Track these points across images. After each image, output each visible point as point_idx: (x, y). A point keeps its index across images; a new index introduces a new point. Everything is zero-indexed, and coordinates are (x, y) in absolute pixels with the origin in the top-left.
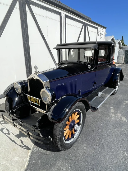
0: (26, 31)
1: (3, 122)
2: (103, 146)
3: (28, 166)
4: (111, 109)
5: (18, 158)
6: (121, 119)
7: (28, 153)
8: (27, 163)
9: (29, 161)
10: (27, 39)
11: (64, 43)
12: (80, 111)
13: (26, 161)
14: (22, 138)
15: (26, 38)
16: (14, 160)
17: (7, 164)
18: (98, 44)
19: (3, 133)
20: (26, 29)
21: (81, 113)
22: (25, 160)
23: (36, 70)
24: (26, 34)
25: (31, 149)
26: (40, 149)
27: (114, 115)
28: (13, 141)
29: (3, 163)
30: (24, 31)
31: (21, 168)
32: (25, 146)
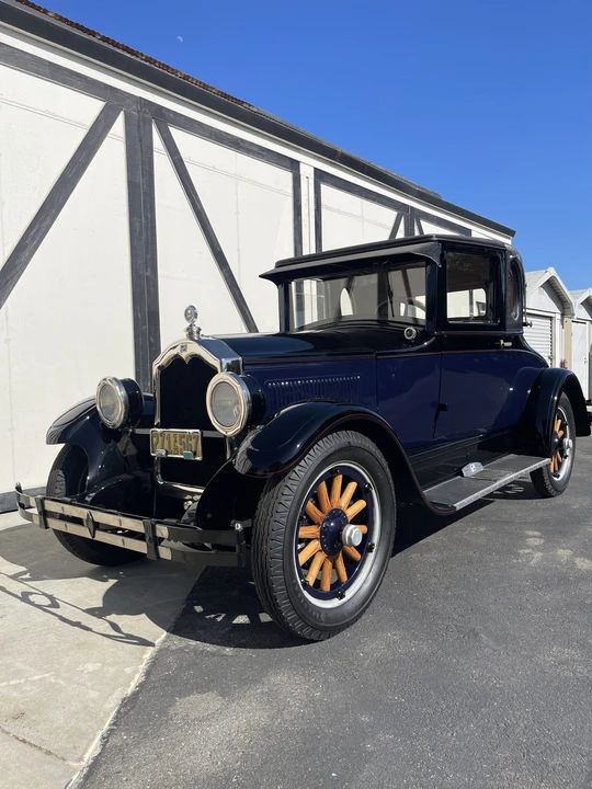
0: (147, 223)
1: (27, 576)
2: (476, 635)
3: (141, 685)
4: (530, 537)
5: (100, 665)
6: (574, 563)
7: (144, 653)
8: (138, 678)
9: (148, 673)
10: (149, 256)
11: (313, 252)
12: (369, 481)
13: (135, 672)
14: (113, 618)
15: (147, 253)
16: (82, 672)
17: (53, 680)
18: (439, 241)
19: (32, 604)
20: (146, 218)
21: (373, 491)
22: (128, 670)
23: (188, 324)
24: (147, 237)
25: (156, 643)
26: (193, 643)
27: (538, 555)
28: (78, 624)
29: (36, 678)
30: (137, 224)
31: (114, 690)
32: (129, 636)
